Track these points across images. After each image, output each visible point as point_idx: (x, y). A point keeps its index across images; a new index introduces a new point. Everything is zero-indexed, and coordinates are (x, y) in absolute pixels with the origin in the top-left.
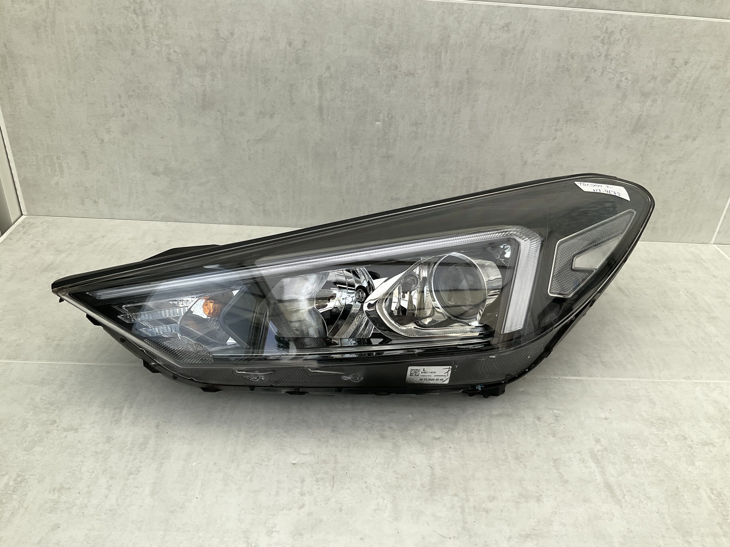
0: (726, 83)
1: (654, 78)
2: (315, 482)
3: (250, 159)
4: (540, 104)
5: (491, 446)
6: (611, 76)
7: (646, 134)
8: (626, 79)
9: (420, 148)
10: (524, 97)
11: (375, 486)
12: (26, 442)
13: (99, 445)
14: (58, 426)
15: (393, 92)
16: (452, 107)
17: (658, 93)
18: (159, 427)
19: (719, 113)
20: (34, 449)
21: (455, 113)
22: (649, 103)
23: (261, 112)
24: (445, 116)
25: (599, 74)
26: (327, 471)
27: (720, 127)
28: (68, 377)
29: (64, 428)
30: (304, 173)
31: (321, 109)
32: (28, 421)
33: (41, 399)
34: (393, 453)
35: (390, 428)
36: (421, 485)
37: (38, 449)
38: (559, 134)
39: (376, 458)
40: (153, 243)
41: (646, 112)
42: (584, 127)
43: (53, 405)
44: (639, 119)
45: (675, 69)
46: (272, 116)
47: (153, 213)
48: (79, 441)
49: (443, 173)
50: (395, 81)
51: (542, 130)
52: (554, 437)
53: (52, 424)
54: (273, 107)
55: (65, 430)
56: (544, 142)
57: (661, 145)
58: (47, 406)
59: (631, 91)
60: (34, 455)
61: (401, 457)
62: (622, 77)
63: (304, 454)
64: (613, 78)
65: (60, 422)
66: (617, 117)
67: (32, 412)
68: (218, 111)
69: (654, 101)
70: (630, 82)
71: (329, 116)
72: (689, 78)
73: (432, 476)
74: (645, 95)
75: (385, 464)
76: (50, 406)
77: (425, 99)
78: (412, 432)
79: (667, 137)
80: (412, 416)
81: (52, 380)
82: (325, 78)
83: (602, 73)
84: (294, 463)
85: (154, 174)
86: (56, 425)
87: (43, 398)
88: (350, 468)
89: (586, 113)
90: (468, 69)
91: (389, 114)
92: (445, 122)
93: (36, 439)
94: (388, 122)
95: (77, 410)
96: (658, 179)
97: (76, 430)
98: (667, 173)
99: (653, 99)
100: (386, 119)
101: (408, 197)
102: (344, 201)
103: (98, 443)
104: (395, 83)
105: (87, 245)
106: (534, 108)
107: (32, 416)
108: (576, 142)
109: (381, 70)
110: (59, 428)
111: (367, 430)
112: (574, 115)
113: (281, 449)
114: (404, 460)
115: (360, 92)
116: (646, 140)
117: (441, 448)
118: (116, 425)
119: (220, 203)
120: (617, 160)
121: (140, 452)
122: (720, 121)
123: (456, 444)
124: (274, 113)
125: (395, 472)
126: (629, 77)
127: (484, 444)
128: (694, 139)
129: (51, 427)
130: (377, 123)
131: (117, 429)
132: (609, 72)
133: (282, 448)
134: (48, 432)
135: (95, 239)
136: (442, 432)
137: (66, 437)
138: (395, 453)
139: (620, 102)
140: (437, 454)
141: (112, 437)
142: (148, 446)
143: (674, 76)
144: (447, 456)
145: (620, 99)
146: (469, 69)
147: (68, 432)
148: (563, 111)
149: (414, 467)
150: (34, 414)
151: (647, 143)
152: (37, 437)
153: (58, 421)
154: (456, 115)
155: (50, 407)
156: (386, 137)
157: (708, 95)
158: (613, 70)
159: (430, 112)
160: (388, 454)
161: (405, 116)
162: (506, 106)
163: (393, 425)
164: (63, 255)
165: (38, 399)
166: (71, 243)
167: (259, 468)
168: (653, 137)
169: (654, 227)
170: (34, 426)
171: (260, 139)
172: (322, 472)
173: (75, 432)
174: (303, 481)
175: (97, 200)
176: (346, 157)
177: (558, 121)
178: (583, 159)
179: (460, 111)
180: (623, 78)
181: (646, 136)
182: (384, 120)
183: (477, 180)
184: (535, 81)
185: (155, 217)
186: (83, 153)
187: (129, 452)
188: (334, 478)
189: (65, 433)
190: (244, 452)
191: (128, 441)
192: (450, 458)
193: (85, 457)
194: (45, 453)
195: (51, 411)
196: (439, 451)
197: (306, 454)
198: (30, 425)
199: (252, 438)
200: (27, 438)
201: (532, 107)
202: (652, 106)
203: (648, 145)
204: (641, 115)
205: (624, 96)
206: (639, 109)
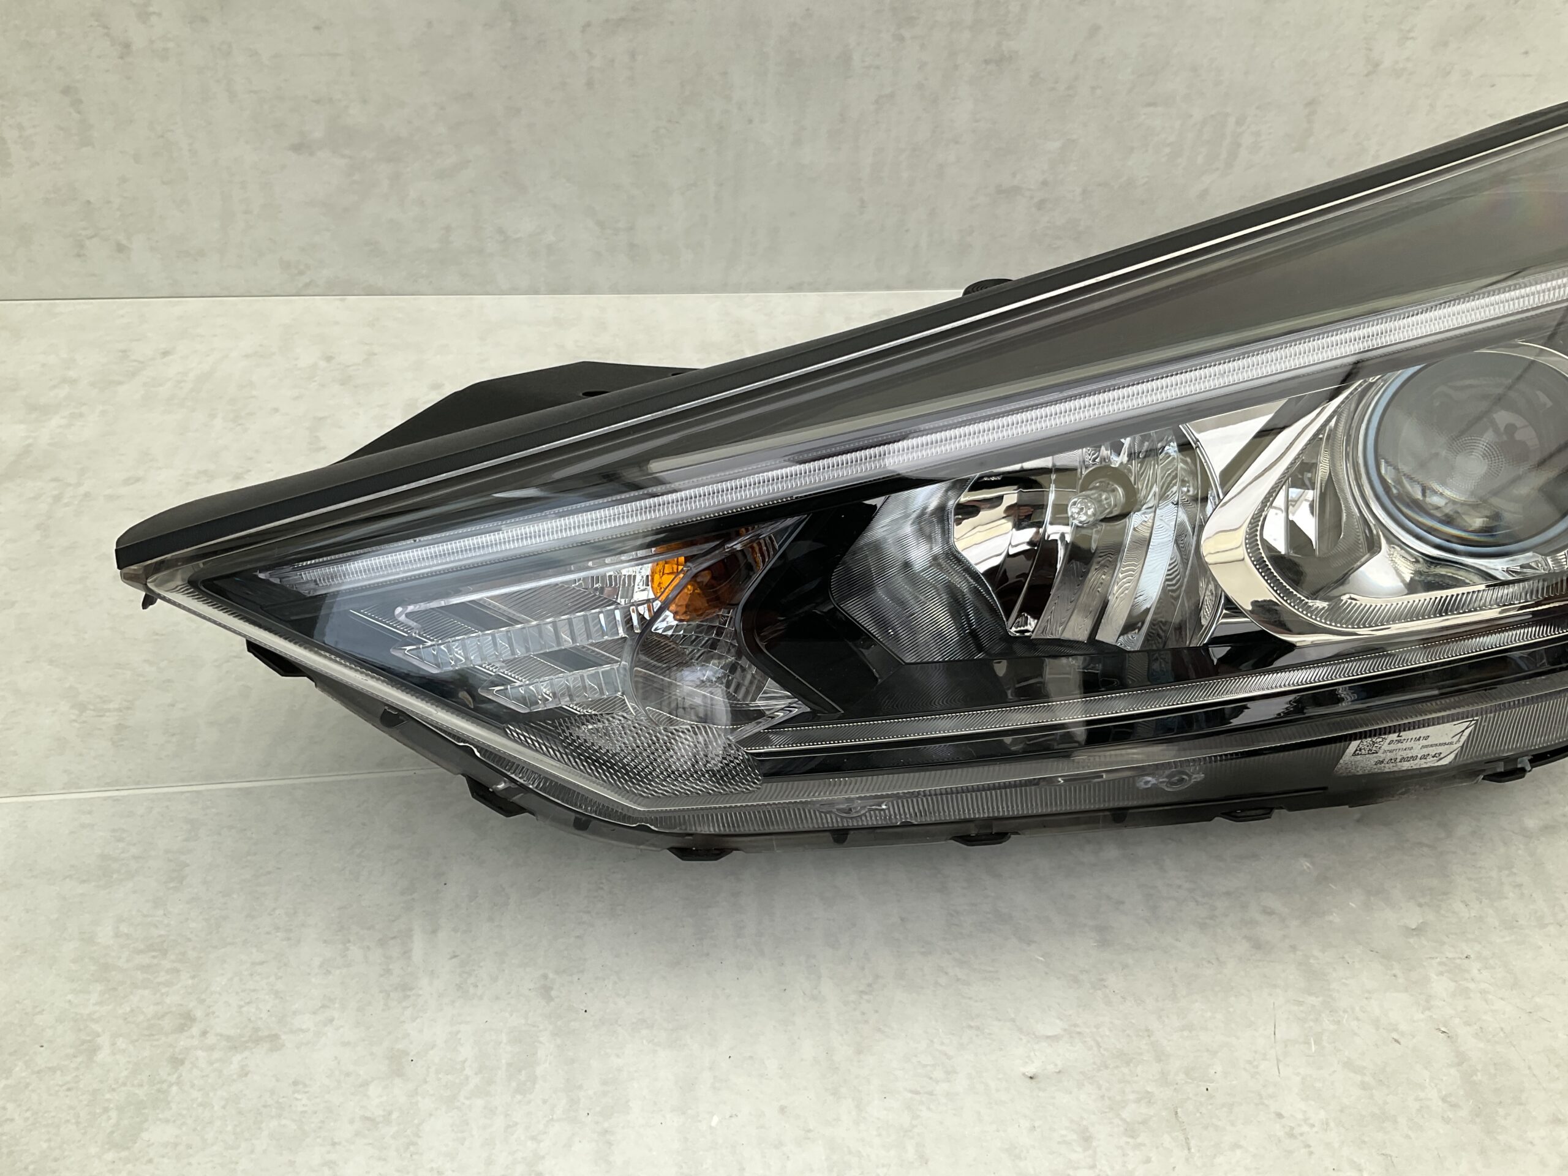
2: (1125, 1139)
3: (590, 85)
11: (1313, 1126)
12: (106, 1110)
13: (373, 1090)
14: (204, 1033)
18: (553, 993)
20: (145, 1136)
26: (1148, 1092)
28: (187, 840)
29: (229, 1038)
30: (751, 121)
32: (97, 1027)
33: (117, 935)
34: (1312, 1000)
35: (1268, 912)
36: (1444, 1100)
37: (157, 1134)
39: (1272, 1023)
40: (323, 364)
43: (164, 953)
47: (301, 273)
48: (295, 1083)
53: (181, 1029)
55: (235, 1045)
58: (144, 959)
60: (150, 1161)
61: (1345, 1011)
63: (1048, 1037)
65: (207, 1015)
67: (99, 987)
73: (1460, 1064)
75: (1308, 1043)
76: (154, 957)
78: (1336, 918)
80: (1313, 863)
81: (136, 858)
84: (1031, 1074)
85: (297, 148)
86: (195, 1030)
87: (124, 928)
88: (1212, 1071)
93: (141, 1093)
95: (254, 964)
97: (274, 1042)
102: (863, 204)
103: (365, 1084)
105: (120, 383)
107: (100, 1003)
110: (211, 1039)
111: (1203, 927)
113: (970, 1027)
114: (1357, 1019)
117: (1441, 964)
118: (404, 1004)
119: (501, 231)
121: (519, 1097)
123: (1478, 941)
125: (1348, 1065)
127: (1552, 929)
129: (183, 1042)
131: (414, 1019)
133: (972, 1024)
134: (177, 1062)
135: (142, 363)
136: (1420, 905)
137: (244, 1073)
138: (1321, 999)
140: (1440, 984)
141: (405, 1053)
142: (539, 1071)
144: (1471, 986)
147: (247, 1053)
149: (1397, 1041)
150: (107, 996)
152: (141, 1085)
153: (199, 1013)
155: (155, 961)
160: (1300, 1003)
163: (1272, 901)
164: (56, 421)
165: (105, 934)
166: (73, 382)
167: (929, 1109)
170: (121, 1043)
171: (622, 19)
172: (1132, 1097)
173: (271, 1050)
174: (1086, 1138)
175: (124, 242)
176: (878, 68)
185: (307, 285)
186: (66, 91)
187: (479, 1103)
188: (1176, 1113)
189: (237, 1059)
190: (859, 1052)
191: (464, 1061)
192: (1483, 992)
193: (334, 1144)
194: (189, 1147)
195: (163, 977)
196: (1441, 973)
197: (1055, 1038)
198: (104, 1041)
199: (866, 997)
200: (108, 1096)
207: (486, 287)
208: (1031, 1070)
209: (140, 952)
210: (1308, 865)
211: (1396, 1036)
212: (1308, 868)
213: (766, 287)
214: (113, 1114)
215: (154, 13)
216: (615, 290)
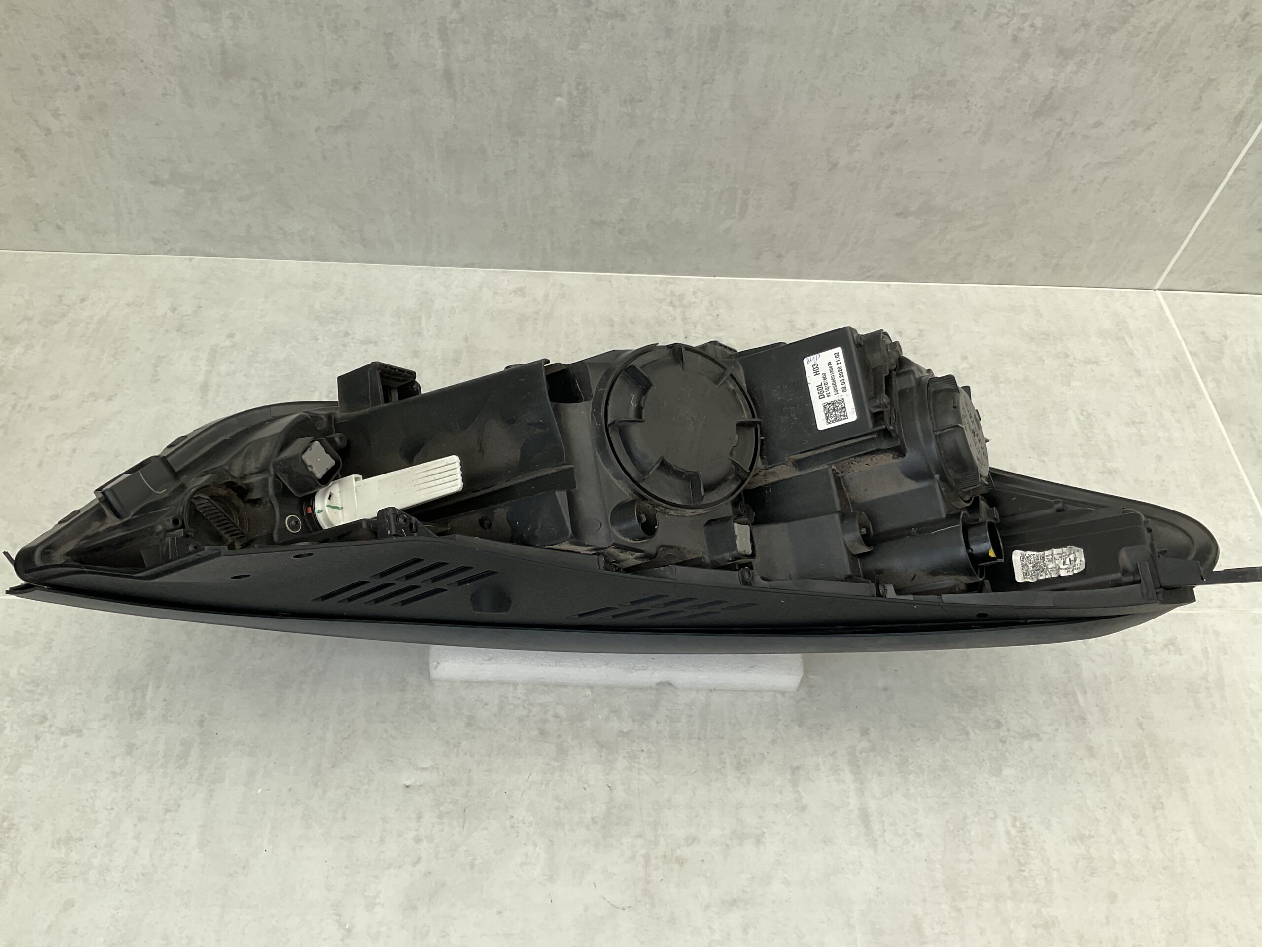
0: (1222, 34)
1: (1086, 25)
2: (437, 820)
3: (325, 158)
4: (864, 68)
5: (703, 745)
6: (1004, 20)
7: (1061, 120)
8: (1032, 25)
9: (641, 142)
10: (836, 56)
11: (524, 823)
12: (6, 757)
13: (118, 760)
14: (51, 726)
15: (584, 46)
16: (697, 73)
17: (1089, 51)
18: (204, 724)
19: (1201, 85)
20: (20, 770)
21: (705, 83)
22: (1071, 67)
23: (335, 81)
24: (685, 88)
25: (981, 16)
26: (456, 799)
27: (1199, 108)
28: (55, 627)
29: (61, 729)
30: (427, 180)
31: (448, 75)
32: (6, 718)
33: (19, 674)
34: (555, 764)
35: (556, 716)
36: (592, 819)
37: (26, 769)
38: (898, 118)
39: (529, 773)
40: (169, 313)
41: (1065, 83)
42: (946, 108)
43: (38, 685)
44: (1051, 94)
45: (1129, 8)
46: (356, 88)
47: (165, 244)
48: (86, 753)
49: (684, 182)
50: (587, 26)
51: (866, 111)
52: (799, 726)
53: (42, 722)
54: (357, 71)
55: (63, 733)
56: (870, 131)
57: (1085, 137)
58: (29, 687)
59: (1038, 46)
60: (21, 781)
61: (568, 771)
62: (1024, 22)
63: (422, 768)
64: (1007, 24)
65: (53, 717)
66: (1008, 90)
67: (9, 699)
68: (254, 79)
69: (1082, 63)
70: (1039, 32)
71: (464, 87)
72: (1154, 24)
73: (609, 803)
74: (1064, 54)
75: (542, 784)
76: (33, 686)
77: (646, 59)
78: (587, 724)
79: (1098, 124)
80: (592, 692)
81: (31, 634)
82: (451, 23)
83: (987, 15)
84: (408, 785)
85: (154, 183)
86: (47, 724)
87: (22, 671)
88: (491, 793)
89: (951, 83)
90: (727, 6)
91: (579, 84)
92: (685, 98)
93: (21, 751)
94: (578, 99)
95: (76, 694)
96: (1074, 191)
97: (79, 733)
98: (1092, 182)
99: (1081, 60)
100: (575, 93)
101: (621, 220)
102: (505, 225)
103: (114, 757)
104: (588, 31)
105: (56, 322)
106: (854, 74)
107: (8, 706)
108: (929, 131)
109: (559, 7)
110: (53, 729)
111: (520, 721)
112: (928, 88)
113: (389, 760)
114: (571, 775)
115: (521, 47)
116: (1059, 130)
117: (628, 753)
118: (139, 721)
119: (281, 228)
120: (1002, 161)
121: (179, 770)
122: (1201, 97)
123: (652, 743)
124: (360, 83)
125: (557, 798)
126: (1039, 22)
127: (694, 741)
128: (1148, 128)
129: (41, 728)
130: (558, 99)
131: (141, 729)
132: (1000, 14)
133: (390, 758)
134: (38, 738)
135: (69, 306)
136: (634, 721)
137: (65, 746)
138: (559, 764)
139: (1016, 65)
140: (621, 763)
141: (134, 745)
142: (189, 759)
143: (1125, 21)
144: (636, 765)
145: (1018, 61)
146: (731, 6)
147: (67, 737)
148: (908, 80)
149: (585, 789)
150: (11, 703)
151: (1059, 134)
152: (21, 747)
153: (50, 716)
154: (706, 86)
155: (34, 689)
156: (576, 123)
157: (1185, 54)
158: (1009, 10)
159: (658, 80)
160: (548, 764)
161: (609, 87)
162: (801, 71)
163: (561, 711)
164: (18, 350)
165: (13, 673)
166: (29, 319)
167: (355, 796)
168: (1072, 125)
169: (1057, 265)
170: (15, 727)
171: (339, 126)
172: (448, 800)
173: (78, 736)
174: (419, 817)
175: (61, 224)
176: (503, 156)
177: (898, 96)
178: (940, 160)
179: (714, 80)
180: (1026, 25)
181: (1059, 123)
182: (570, 94)
183: (746, 192)
184: (857, 28)
185: (170, 250)
186: (17, 150)
187: (162, 770)
188: (465, 810)
189: (63, 739)
190: (333, 767)
191: (159, 751)
192: (640, 769)
193: (97, 782)
194: (38, 776)
195: (36, 697)
196: (624, 757)
197: (424, 769)
198: (8, 725)
199: (345, 741)
200: (7, 750)
201: (849, 73)
202: (1076, 73)
203: (1062, 136)
204: (1053, 88)
205: (1026, 55)
206: (1051, 77)
207: (276, 255)
208: (408, 783)
209: (27, 683)
210: (589, 693)
211: (585, 786)
212: (589, 694)
213: (451, 264)
214: (9, 758)
215: (62, 114)
216: (355, 261)
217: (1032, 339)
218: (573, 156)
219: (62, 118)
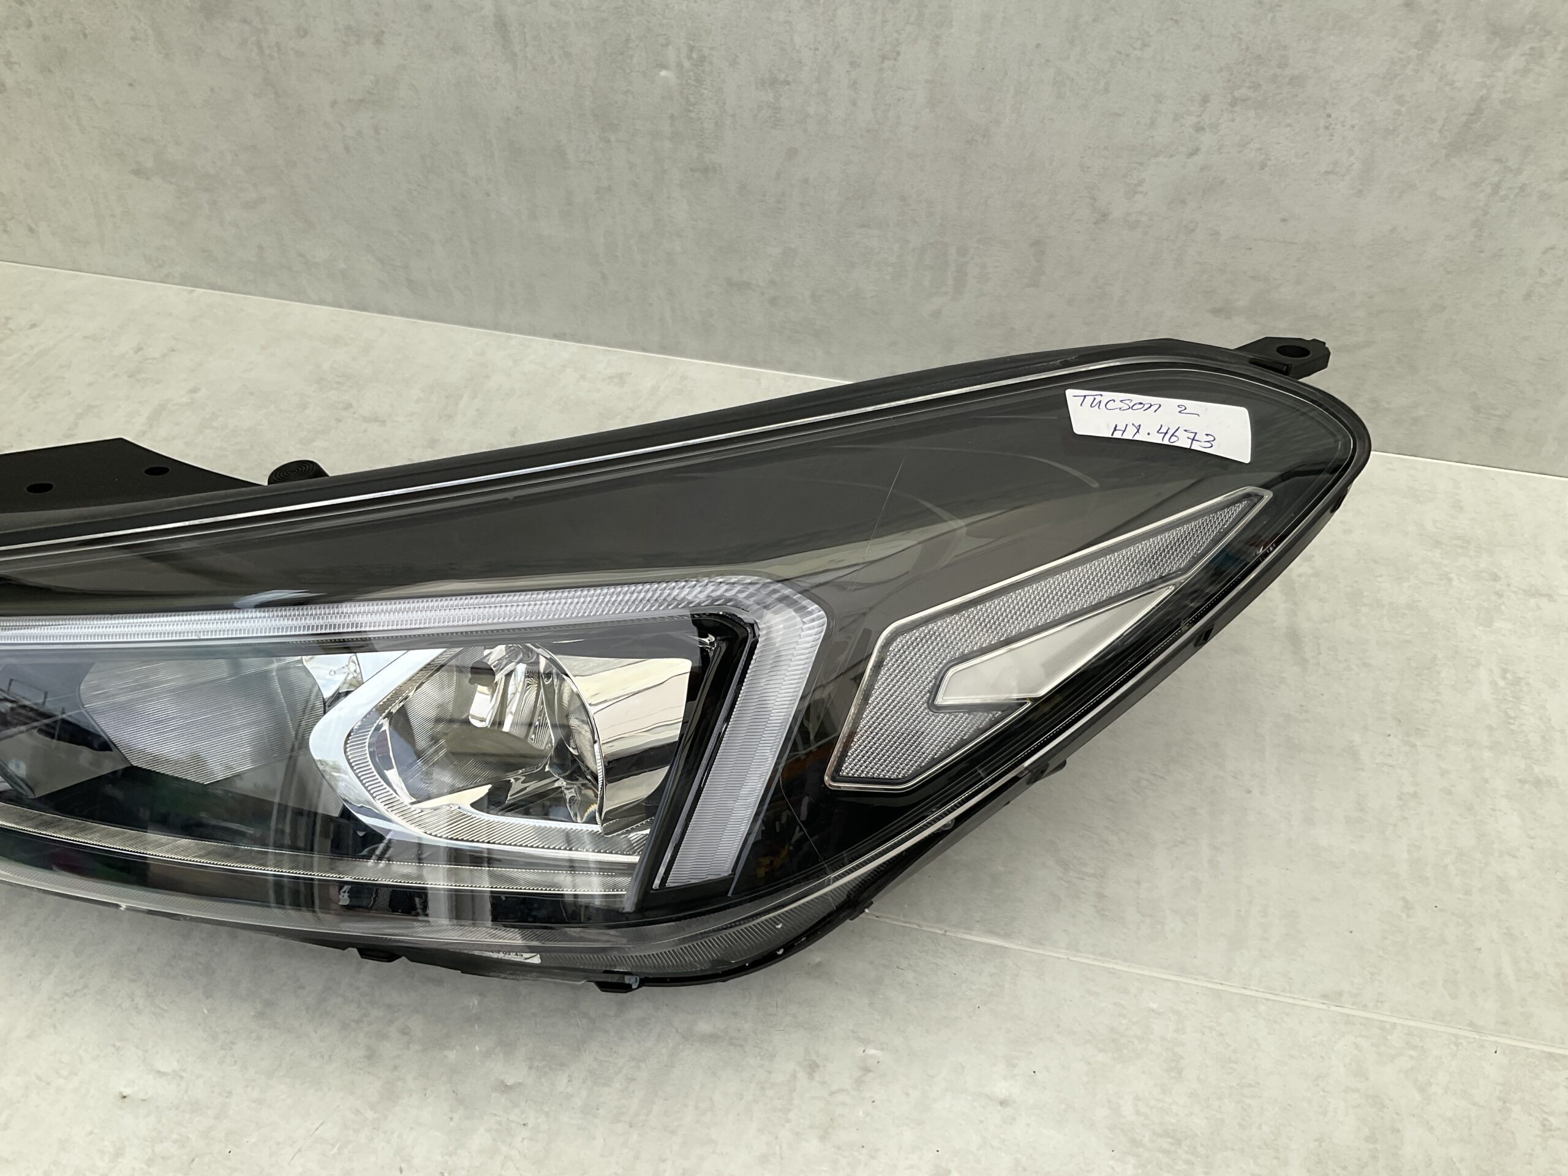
2: (142, 1165)
3: (347, 149)
4: (1145, 45)
5: (635, 1137)
7: (1498, 160)
9: (792, 153)
10: (1094, 20)
16: (872, 39)
17: (1548, 33)
21: (884, 58)
22: (1515, 61)
23: (349, 28)
24: (854, 64)
26: (188, 1137)
30: (488, 195)
31: (502, 25)
34: (370, 1115)
35: (405, 1032)
38: (1207, 140)
39: (321, 1122)
41: (1505, 92)
42: (1289, 125)
44: (1478, 111)
46: (378, 41)
47: (161, 266)
49: (863, 226)
51: (1153, 124)
52: (822, 1139)
54: (377, 14)
56: (1161, 159)
57: (1545, 197)
59: (1454, 19)
61: (385, 1132)
63: (159, 1072)
66: (1400, 100)
68: (245, 21)
69: (1537, 55)
71: (526, 46)
74: (1502, 35)
75: (333, 1146)
77: (790, 12)
78: (452, 1055)
84: (124, 1094)
85: (137, 172)
88: (245, 1140)
89: (1297, 81)
91: (691, 49)
92: (855, 82)
94: (692, 74)
96: (1528, 296)
99: (1532, 49)
100: (687, 64)
101: (772, 282)
102: (604, 276)
106: (1128, 55)
108: (1263, 166)
111: (344, 1026)
112: (1256, 87)
113: (114, 1046)
114: (388, 1142)
116: (1496, 179)
117: (499, 1123)
119: (301, 255)
120: (1393, 230)
123: (547, 1115)
124: (383, 32)
127: (620, 1128)
130: (663, 73)
133: (117, 1044)
136: (530, 1068)
138: (376, 1115)
139: (1413, 52)
140: (481, 1138)
144: (504, 1149)
145: (1416, 45)
148: (1221, 70)
149: (401, 1170)
151: (1496, 188)
154: (887, 64)
156: (692, 115)
159: (811, 49)
160: (358, 1112)
161: (737, 56)
162: (1038, 46)
163: (417, 1024)
167: (38, 1094)
168: (1518, 171)
169: (1499, 430)
171: (362, 101)
172: (174, 1137)
174: (119, 1154)
175: (33, 226)
176: (591, 163)
177: (1205, 100)
178: (1284, 220)
179: (898, 53)
181: (1497, 167)
182: (680, 65)
183: (962, 251)
185: (167, 276)
188: (193, 1160)
190: (29, 1037)
192: (507, 1157)
196: (489, 1130)
197: (160, 1074)
199: (66, 999)
201: (1120, 53)
202: (1526, 71)
203: (1502, 193)
204: (1483, 99)
205: (1431, 35)
206: (1479, 80)
207: (299, 296)
208: (126, 1092)
210: (476, 1002)
211: (403, 1166)
212: (474, 1004)
213: (533, 331)
215: (16, 63)
216: (403, 314)
217: (1438, 544)
218: (692, 170)
219: (16, 67)
